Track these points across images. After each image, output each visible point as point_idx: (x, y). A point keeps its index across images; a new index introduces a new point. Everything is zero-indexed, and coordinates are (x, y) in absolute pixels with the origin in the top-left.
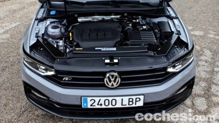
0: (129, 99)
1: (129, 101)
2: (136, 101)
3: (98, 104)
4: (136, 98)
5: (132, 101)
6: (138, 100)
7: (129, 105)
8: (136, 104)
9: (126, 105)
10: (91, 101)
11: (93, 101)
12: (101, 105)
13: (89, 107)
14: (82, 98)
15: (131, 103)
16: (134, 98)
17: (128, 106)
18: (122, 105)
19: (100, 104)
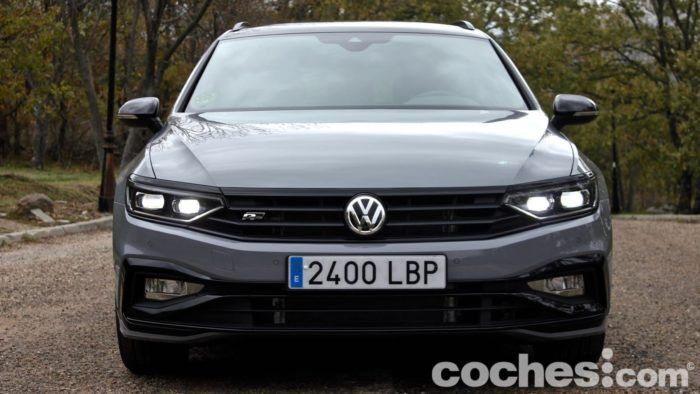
0: (409, 263)
1: (409, 272)
2: (427, 272)
3: (329, 279)
4: (426, 263)
5: (416, 272)
6: (431, 267)
7: (409, 282)
8: (426, 282)
9: (400, 283)
10: (311, 266)
11: (316, 268)
12: (337, 280)
13: (306, 286)
14: (290, 258)
15: (413, 277)
16: (421, 260)
17: (405, 286)
18: (391, 282)
19: (333, 276)
